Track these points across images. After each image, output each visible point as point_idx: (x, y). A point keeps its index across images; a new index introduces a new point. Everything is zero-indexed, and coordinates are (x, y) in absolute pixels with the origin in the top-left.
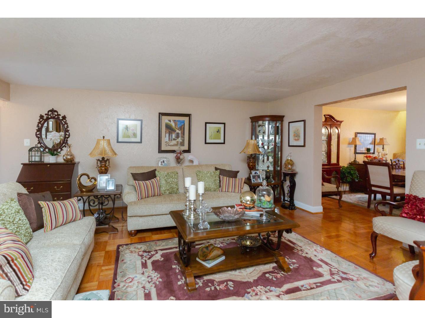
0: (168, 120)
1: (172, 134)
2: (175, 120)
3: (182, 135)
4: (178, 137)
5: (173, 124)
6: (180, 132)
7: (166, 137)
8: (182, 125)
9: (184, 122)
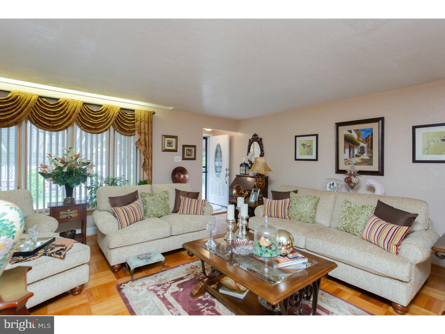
0: (348, 131)
1: (354, 148)
2: (358, 130)
3: (369, 149)
4: (362, 152)
5: (355, 135)
6: (365, 145)
7: (345, 152)
8: (369, 136)
9: (371, 131)
